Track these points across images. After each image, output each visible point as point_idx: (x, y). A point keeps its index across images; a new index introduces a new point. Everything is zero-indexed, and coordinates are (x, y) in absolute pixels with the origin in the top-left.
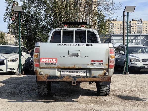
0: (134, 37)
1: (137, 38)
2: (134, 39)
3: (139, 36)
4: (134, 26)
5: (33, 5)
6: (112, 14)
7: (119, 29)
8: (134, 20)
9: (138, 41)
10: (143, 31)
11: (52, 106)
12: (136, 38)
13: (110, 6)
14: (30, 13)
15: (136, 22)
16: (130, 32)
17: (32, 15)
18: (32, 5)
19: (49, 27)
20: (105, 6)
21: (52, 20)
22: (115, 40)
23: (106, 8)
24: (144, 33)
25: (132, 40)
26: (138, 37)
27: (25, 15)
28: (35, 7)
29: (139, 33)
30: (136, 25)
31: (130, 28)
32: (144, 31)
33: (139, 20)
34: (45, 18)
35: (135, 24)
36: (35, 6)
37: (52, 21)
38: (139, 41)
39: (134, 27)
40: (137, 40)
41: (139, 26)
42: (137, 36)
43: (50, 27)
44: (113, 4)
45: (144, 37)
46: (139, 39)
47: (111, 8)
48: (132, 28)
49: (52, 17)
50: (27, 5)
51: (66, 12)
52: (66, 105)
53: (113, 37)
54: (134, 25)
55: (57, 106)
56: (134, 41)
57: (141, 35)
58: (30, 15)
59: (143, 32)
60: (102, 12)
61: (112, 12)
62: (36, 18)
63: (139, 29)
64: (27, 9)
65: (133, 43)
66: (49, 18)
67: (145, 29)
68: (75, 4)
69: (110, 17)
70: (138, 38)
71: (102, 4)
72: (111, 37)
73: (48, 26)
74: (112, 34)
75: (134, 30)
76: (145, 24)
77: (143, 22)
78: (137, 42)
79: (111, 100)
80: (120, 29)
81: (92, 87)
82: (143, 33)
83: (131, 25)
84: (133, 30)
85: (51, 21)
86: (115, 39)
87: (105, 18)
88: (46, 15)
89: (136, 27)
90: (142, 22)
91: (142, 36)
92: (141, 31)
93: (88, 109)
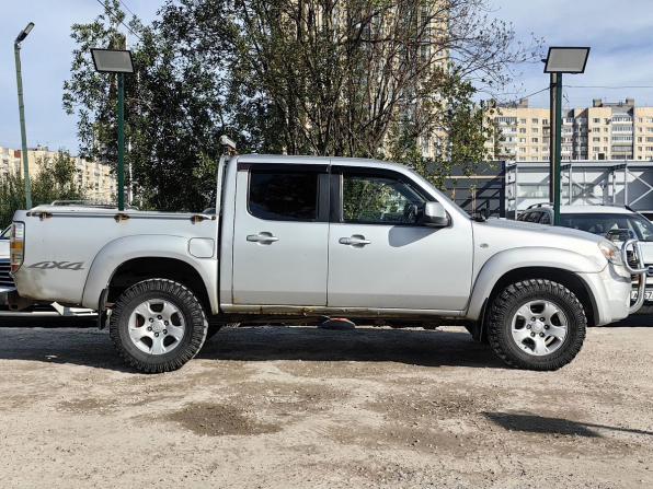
0: (598, 175)
1: (611, 177)
2: (597, 182)
3: (621, 168)
4: (602, 130)
5: (183, 44)
6: (504, 81)
7: (536, 140)
8: (601, 106)
9: (614, 191)
10: (636, 148)
11: (230, 453)
12: (607, 178)
13: (493, 49)
14: (170, 79)
15: (606, 113)
16: (585, 155)
17: (179, 84)
18: (180, 46)
19: (245, 133)
20: (473, 49)
21: (258, 105)
22: (519, 187)
23: (476, 57)
24: (643, 156)
25: (592, 186)
26: (616, 173)
27: (152, 87)
28: (192, 52)
29: (618, 157)
30: (608, 123)
31: (585, 136)
32: (640, 149)
33: (620, 105)
34: (231, 99)
35: (603, 122)
36: (189, 49)
37: (261, 110)
38: (619, 189)
39: (602, 134)
40: (610, 187)
41: (621, 128)
42: (612, 169)
43: (249, 135)
44: (505, 39)
45: (639, 174)
46: (618, 184)
47: (500, 55)
48: (591, 135)
49: (258, 95)
50: (159, 44)
51: (315, 74)
52: (290, 448)
53: (512, 175)
54: (602, 124)
55: (251, 454)
56: (598, 190)
57: (629, 165)
58: (172, 86)
59: (637, 153)
60: (459, 74)
61: (504, 72)
62: (194, 100)
63: (619, 142)
64: (159, 62)
65: (593, 197)
66: (248, 99)
67: (644, 139)
68: (349, 41)
69: (495, 91)
70: (614, 177)
71: (460, 42)
72: (503, 173)
73: (241, 127)
74: (509, 163)
75: (601, 145)
76: (645, 120)
77: (636, 111)
78: (610, 194)
79: (474, 429)
80: (541, 139)
81: (403, 376)
82: (636, 159)
83: (586, 125)
84: (597, 144)
85: (255, 110)
86: (519, 181)
87: (475, 98)
88: (234, 85)
89: (608, 135)
90: (631, 112)
91: (633, 169)
92: (630, 148)
93: (374, 466)
